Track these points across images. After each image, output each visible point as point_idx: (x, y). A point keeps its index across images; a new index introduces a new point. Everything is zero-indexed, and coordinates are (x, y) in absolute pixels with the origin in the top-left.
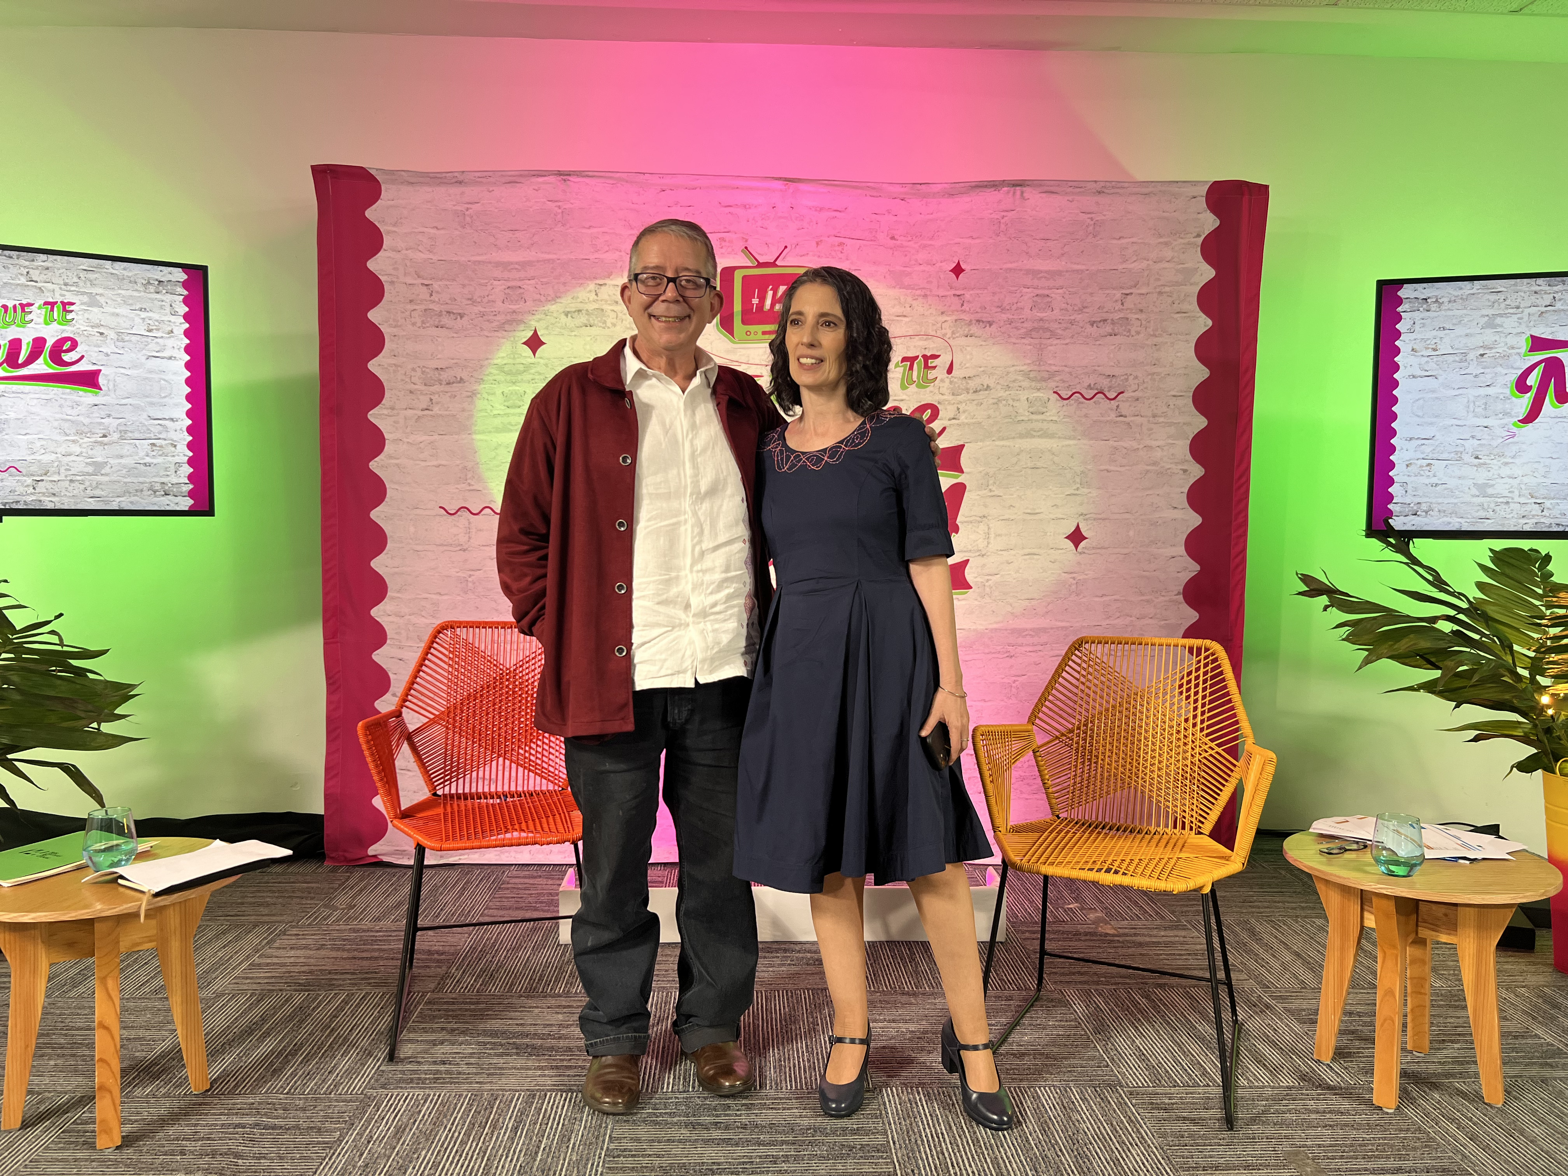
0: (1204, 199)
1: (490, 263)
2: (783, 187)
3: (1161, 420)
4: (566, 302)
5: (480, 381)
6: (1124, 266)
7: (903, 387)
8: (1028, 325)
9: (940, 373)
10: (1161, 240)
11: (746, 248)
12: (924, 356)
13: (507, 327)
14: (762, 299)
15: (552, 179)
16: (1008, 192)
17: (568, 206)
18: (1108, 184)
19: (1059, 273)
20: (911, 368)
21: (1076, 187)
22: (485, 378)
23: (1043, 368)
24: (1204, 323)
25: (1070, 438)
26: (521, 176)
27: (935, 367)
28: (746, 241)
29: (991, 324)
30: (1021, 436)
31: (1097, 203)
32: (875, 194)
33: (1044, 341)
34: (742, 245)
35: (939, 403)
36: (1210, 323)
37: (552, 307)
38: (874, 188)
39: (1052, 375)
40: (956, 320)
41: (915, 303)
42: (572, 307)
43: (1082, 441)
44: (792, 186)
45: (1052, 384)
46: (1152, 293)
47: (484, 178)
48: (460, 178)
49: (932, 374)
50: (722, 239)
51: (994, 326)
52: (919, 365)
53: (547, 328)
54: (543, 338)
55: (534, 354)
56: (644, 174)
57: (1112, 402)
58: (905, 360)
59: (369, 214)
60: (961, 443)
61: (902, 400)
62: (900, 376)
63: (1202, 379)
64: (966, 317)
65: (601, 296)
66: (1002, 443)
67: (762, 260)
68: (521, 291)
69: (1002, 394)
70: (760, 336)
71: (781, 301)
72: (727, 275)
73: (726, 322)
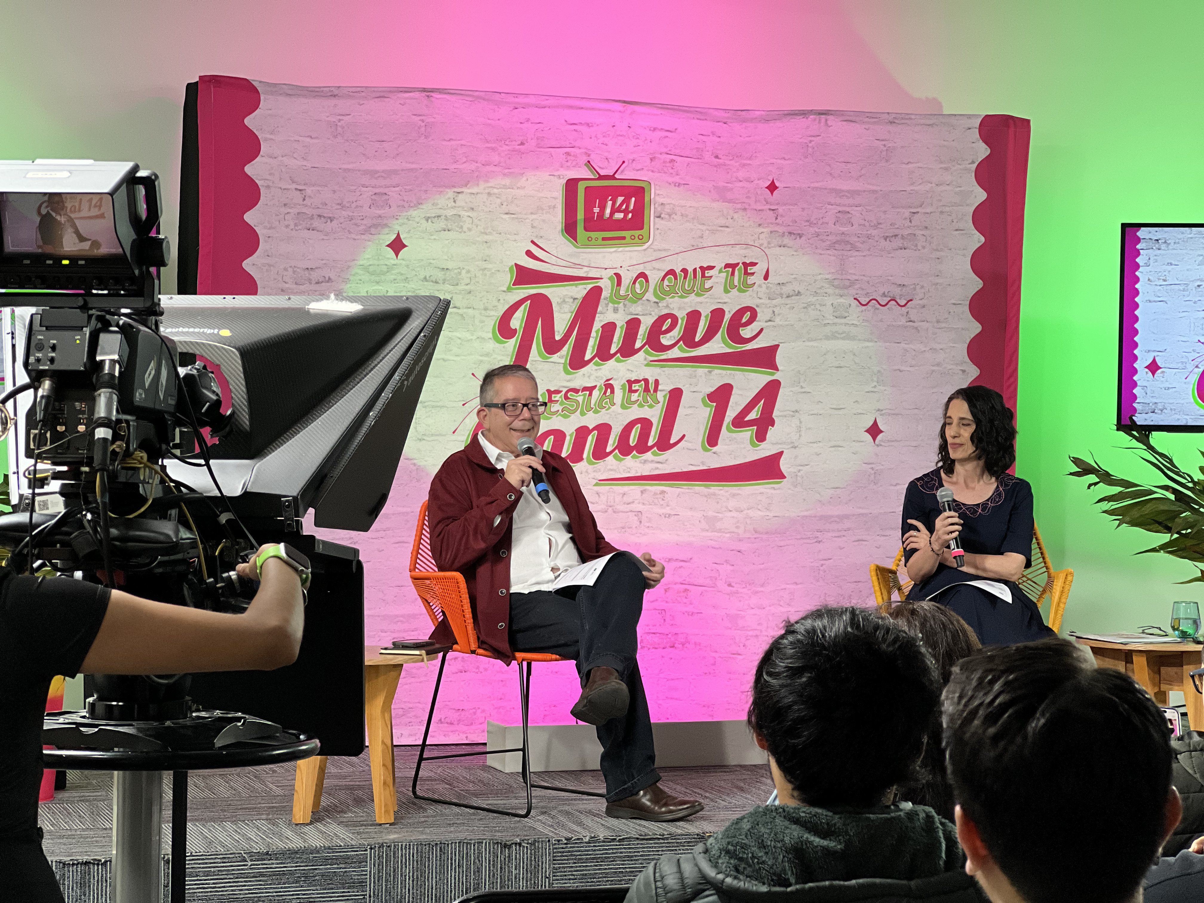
0: (977, 130)
1: (359, 170)
2: (622, 109)
3: (943, 325)
4: (428, 208)
5: (346, 281)
6: (913, 188)
7: (726, 291)
8: (832, 238)
9: (757, 279)
10: (943, 166)
11: (589, 162)
12: (744, 263)
13: (373, 230)
14: (603, 208)
15: (417, 95)
16: (815, 120)
17: (431, 120)
18: (898, 115)
19: (858, 193)
20: (733, 274)
21: (873, 117)
22: (351, 278)
23: (844, 277)
24: (977, 240)
25: (868, 341)
26: (390, 92)
27: (753, 274)
28: (589, 156)
29: (801, 236)
30: (827, 338)
31: (889, 132)
32: (702, 117)
33: (846, 253)
34: (585, 159)
35: (757, 306)
36: (983, 239)
37: (414, 213)
38: (701, 113)
39: (852, 283)
40: (771, 232)
41: (736, 216)
42: (433, 213)
43: (878, 343)
44: (630, 108)
45: (852, 291)
46: (935, 212)
47: (359, 93)
48: (336, 92)
49: (751, 280)
50: (568, 154)
51: (803, 238)
52: (739, 270)
53: (409, 232)
54: (405, 242)
55: (397, 257)
56: (500, 93)
57: (903, 308)
58: (727, 266)
59: (247, 121)
60: (777, 343)
61: (725, 303)
62: (724, 281)
63: (978, 289)
64: (781, 230)
65: (458, 203)
66: (811, 344)
67: (602, 173)
68: (386, 197)
69: (812, 299)
70: (600, 241)
71: (619, 210)
72: (571, 185)
73: (570, 229)
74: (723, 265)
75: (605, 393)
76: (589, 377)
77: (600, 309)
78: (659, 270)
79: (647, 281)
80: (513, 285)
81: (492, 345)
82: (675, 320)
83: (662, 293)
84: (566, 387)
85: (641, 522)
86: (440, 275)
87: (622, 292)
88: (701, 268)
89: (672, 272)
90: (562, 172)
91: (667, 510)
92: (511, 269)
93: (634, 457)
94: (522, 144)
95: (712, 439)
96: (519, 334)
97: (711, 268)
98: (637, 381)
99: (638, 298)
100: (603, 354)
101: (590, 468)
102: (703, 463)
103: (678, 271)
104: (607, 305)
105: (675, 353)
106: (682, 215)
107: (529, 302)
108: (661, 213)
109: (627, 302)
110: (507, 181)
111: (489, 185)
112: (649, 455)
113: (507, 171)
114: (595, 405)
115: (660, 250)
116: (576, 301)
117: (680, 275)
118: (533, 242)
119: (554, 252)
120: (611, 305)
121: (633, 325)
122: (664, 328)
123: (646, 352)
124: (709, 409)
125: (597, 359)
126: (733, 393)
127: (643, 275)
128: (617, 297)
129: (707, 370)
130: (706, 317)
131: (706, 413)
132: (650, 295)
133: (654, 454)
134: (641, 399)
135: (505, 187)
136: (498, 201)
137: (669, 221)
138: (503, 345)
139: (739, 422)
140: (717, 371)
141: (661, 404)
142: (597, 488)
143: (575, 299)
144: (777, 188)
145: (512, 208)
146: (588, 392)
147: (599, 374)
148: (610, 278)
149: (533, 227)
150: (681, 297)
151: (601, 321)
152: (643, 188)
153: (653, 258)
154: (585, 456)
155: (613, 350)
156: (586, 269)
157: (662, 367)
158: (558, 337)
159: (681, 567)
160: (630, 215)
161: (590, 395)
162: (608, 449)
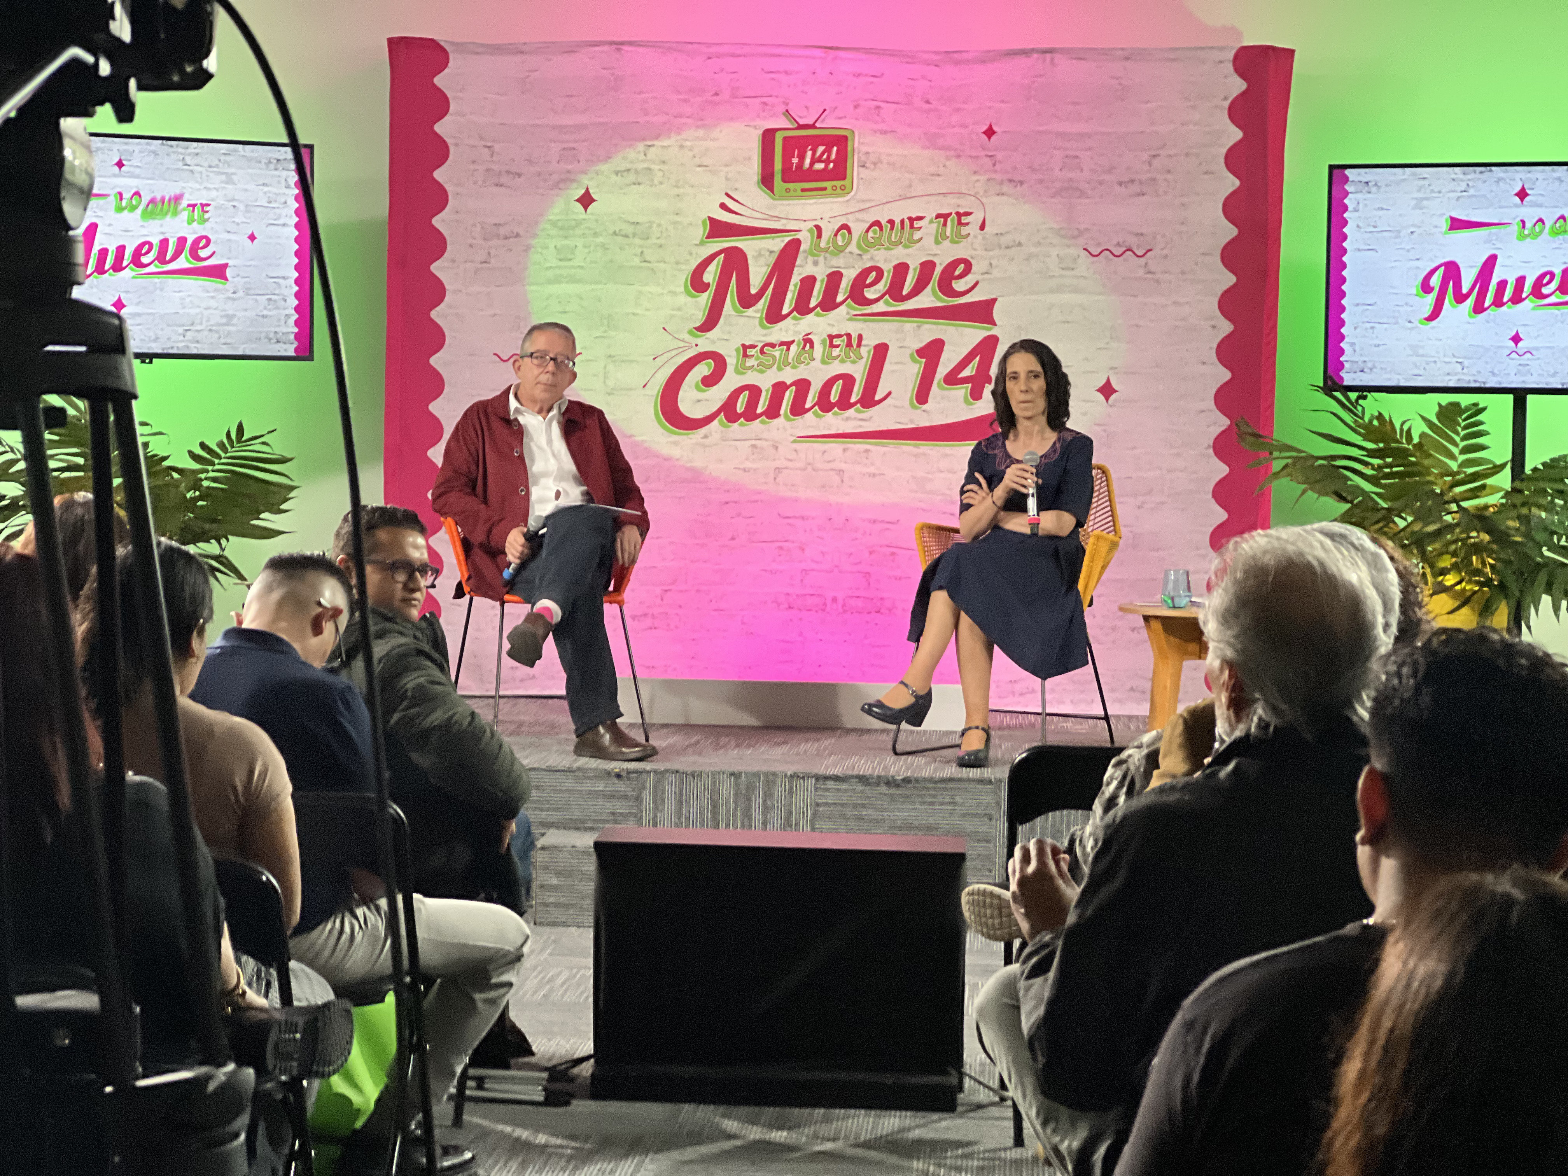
0: (1231, 63)
1: (547, 126)
2: (823, 55)
3: (1189, 277)
4: (618, 162)
5: (535, 236)
6: (1152, 128)
7: (937, 242)
8: (1058, 185)
9: (972, 229)
10: (1189, 103)
11: (787, 111)
12: (958, 214)
13: (561, 185)
14: (802, 158)
15: (606, 48)
16: (1038, 59)
17: (621, 73)
18: (1135, 51)
19: (1088, 135)
20: (945, 224)
21: (1105, 54)
22: (539, 233)
23: (1073, 226)
24: (1232, 183)
25: (1100, 294)
26: (578, 46)
27: (967, 224)
28: (787, 104)
29: (1021, 183)
30: (1052, 291)
31: (1125, 68)
32: (909, 60)
33: (1074, 200)
34: (783, 108)
35: (972, 258)
36: (1237, 183)
37: (604, 167)
38: (909, 56)
39: (1081, 233)
40: (988, 180)
41: (948, 163)
42: (624, 166)
43: (1111, 297)
44: (832, 53)
45: (1081, 241)
46: (1179, 154)
47: (545, 49)
48: (523, 48)
49: (964, 230)
50: (765, 104)
51: (1025, 186)
52: (952, 221)
53: (598, 186)
54: (594, 196)
55: (586, 210)
56: (692, 43)
57: (1141, 259)
58: (938, 216)
59: (437, 80)
60: (994, 297)
61: (935, 255)
62: (934, 232)
63: (1230, 238)
64: (998, 176)
65: (649, 156)
66: (1034, 297)
67: (802, 122)
68: (575, 152)
69: (1033, 250)
70: (800, 193)
71: (819, 160)
72: (768, 136)
73: (767, 181)
74: (934, 215)
75: (804, 348)
76: (787, 331)
77: (798, 262)
78: (863, 221)
79: (850, 232)
80: (707, 238)
81: (683, 299)
82: (880, 272)
83: (865, 245)
84: (762, 342)
85: (842, 481)
86: (630, 229)
87: (823, 244)
88: (910, 219)
89: (877, 223)
90: (758, 122)
91: (872, 470)
92: (704, 222)
93: (835, 414)
94: (716, 94)
95: (922, 396)
96: (712, 288)
97: (920, 218)
98: (839, 336)
99: (841, 250)
100: (802, 308)
101: (788, 424)
102: (912, 421)
103: (883, 222)
104: (806, 258)
105: (880, 307)
106: (889, 164)
107: (723, 255)
108: (865, 162)
109: (828, 255)
110: (701, 133)
111: (680, 137)
112: (851, 412)
113: (700, 123)
114: (793, 360)
115: (863, 201)
116: (773, 255)
117: (887, 227)
118: (727, 194)
119: (749, 205)
120: (810, 259)
121: (835, 278)
122: (868, 281)
123: (848, 306)
124: (918, 365)
125: (795, 313)
126: (945, 348)
127: (845, 227)
128: (816, 251)
129: (915, 324)
130: (915, 270)
131: (916, 368)
132: (853, 248)
133: (857, 411)
134: (843, 354)
135: (698, 139)
136: (691, 154)
137: (874, 170)
138: (694, 300)
139: (952, 379)
140: (926, 326)
141: (864, 360)
142: (795, 446)
143: (771, 252)
144: (994, 132)
145: (705, 161)
146: (785, 347)
147: (799, 328)
148: (810, 231)
149: (727, 179)
150: (888, 249)
151: (800, 274)
152: (846, 138)
153: (857, 209)
154: (782, 412)
155: (813, 304)
156: (783, 221)
157: (866, 321)
158: (753, 291)
159: (888, 529)
160: (831, 165)
161: (788, 349)
162: (808, 405)
